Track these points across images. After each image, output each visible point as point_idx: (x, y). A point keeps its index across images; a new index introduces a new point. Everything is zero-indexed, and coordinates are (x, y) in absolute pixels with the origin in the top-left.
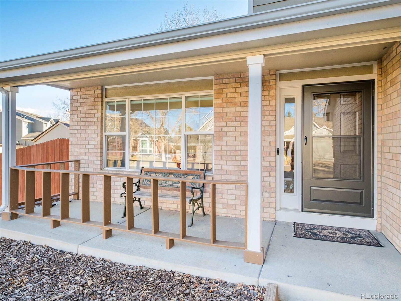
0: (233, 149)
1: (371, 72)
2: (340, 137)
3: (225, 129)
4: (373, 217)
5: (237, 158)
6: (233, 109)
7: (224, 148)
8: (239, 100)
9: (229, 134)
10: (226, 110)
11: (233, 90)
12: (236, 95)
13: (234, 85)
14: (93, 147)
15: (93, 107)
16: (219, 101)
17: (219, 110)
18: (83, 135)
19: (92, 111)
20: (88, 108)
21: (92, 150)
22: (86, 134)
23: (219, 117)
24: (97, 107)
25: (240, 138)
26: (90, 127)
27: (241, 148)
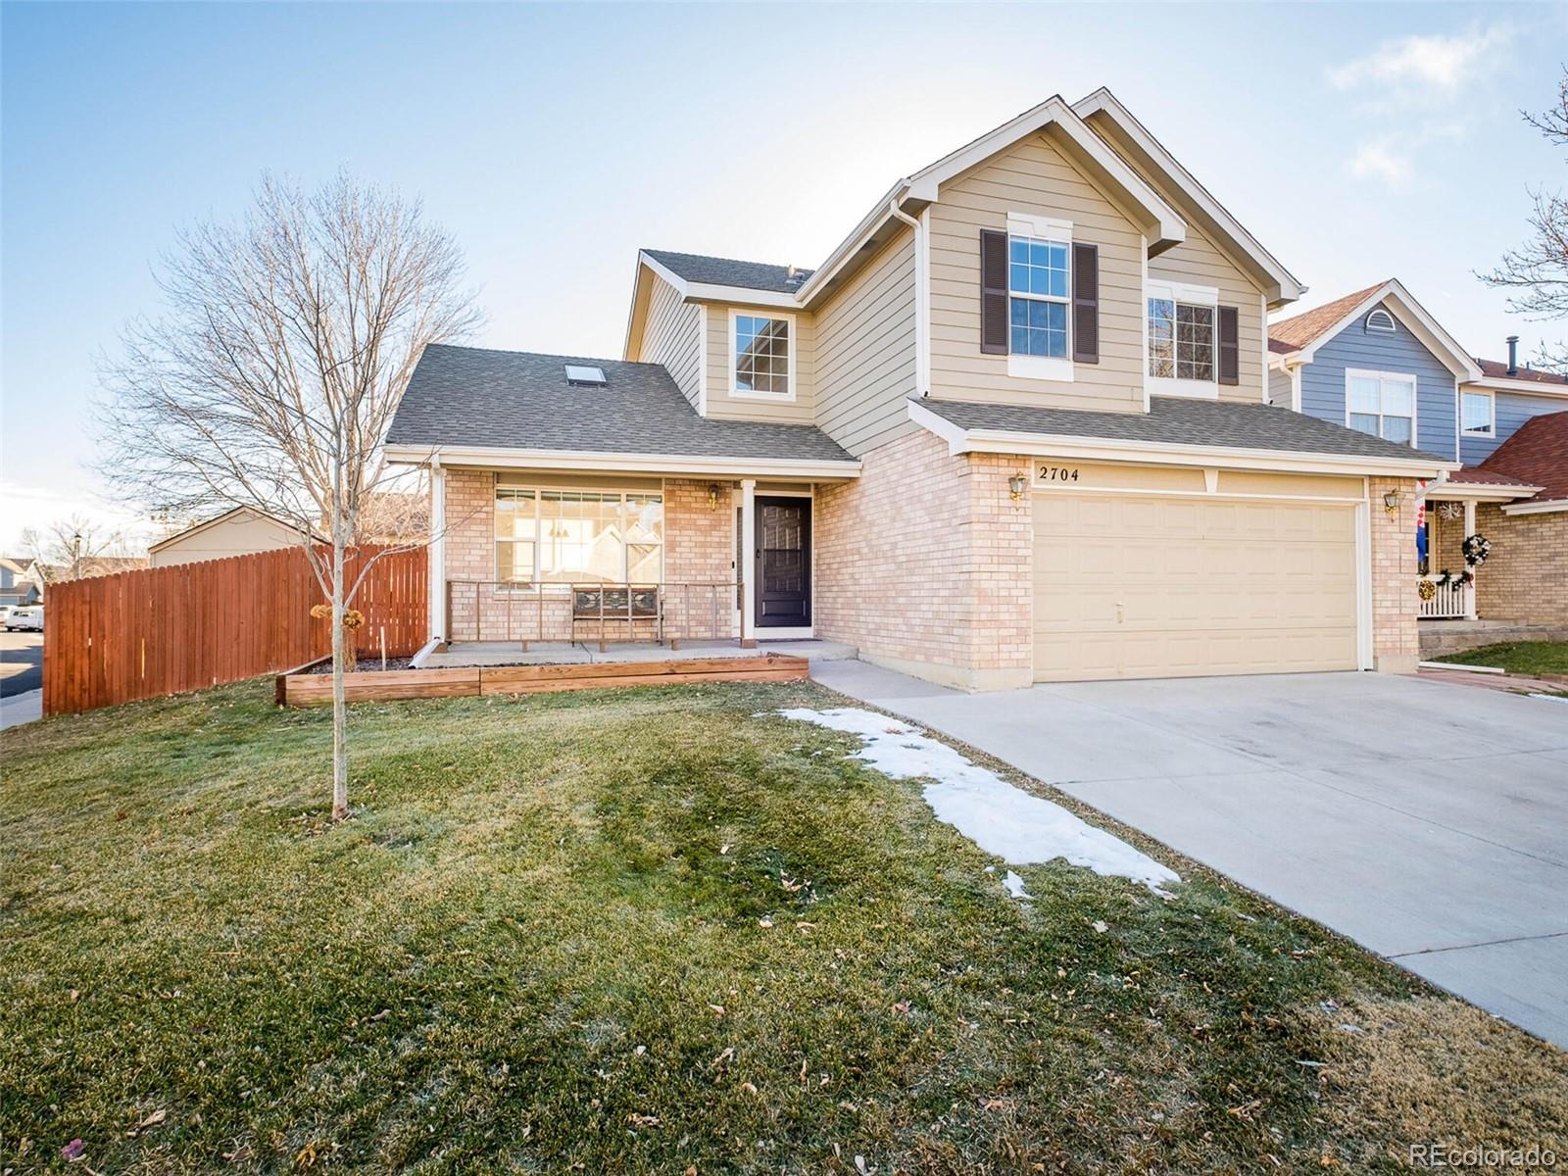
0: (688, 561)
1: (809, 491)
2: (775, 550)
3: (678, 539)
4: (810, 625)
5: (693, 572)
6: (687, 516)
7: (678, 561)
8: (694, 505)
9: (683, 544)
10: (680, 516)
11: (687, 494)
12: (690, 499)
13: (688, 488)
14: (479, 558)
15: (478, 497)
16: (672, 504)
17: (671, 515)
18: (458, 540)
19: (475, 503)
20: (467, 497)
21: (477, 564)
22: (464, 540)
23: (671, 523)
24: (485, 497)
25: (697, 550)
26: (474, 527)
27: (697, 561)
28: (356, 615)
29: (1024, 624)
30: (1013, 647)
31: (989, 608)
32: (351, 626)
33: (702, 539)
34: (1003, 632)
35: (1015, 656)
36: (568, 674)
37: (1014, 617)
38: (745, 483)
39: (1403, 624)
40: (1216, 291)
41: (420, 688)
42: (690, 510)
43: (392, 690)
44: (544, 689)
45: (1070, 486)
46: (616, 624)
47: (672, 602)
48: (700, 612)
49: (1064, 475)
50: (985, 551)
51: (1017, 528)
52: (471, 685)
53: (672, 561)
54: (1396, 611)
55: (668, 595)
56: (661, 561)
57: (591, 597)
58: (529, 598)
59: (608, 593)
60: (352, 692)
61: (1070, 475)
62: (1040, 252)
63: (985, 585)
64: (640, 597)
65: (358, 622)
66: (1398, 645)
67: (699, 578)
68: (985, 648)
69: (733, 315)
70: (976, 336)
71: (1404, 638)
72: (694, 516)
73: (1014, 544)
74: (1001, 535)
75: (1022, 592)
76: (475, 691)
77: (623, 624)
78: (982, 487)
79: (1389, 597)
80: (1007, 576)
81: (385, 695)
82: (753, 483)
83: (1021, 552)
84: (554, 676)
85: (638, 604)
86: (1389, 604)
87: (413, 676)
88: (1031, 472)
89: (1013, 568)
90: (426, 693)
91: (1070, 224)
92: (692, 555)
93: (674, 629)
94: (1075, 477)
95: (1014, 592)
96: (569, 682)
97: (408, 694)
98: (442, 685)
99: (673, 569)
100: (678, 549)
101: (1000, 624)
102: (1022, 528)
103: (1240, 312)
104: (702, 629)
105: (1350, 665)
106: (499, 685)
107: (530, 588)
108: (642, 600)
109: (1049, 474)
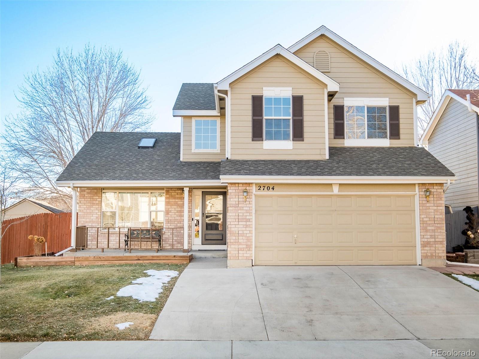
3: (170, 209)
4: (226, 244)
6: (174, 200)
7: (170, 218)
8: (177, 196)
9: (172, 211)
10: (171, 200)
11: (174, 192)
12: (175, 194)
14: (96, 218)
15: (96, 195)
16: (168, 196)
17: (167, 200)
18: (88, 211)
19: (95, 197)
20: (92, 195)
21: (95, 220)
22: (90, 211)
23: (167, 203)
24: (98, 195)
25: (177, 214)
26: (94, 207)
27: (178, 218)
28: (42, 238)
29: (249, 243)
30: (245, 252)
31: (234, 238)
32: (40, 242)
33: (180, 209)
34: (241, 246)
35: (245, 255)
36: (103, 259)
37: (245, 241)
38: (185, 189)
39: (437, 246)
40: (388, 99)
41: (56, 262)
42: (175, 198)
43: (48, 263)
44: (95, 264)
45: (271, 192)
46: (145, 243)
47: (167, 235)
48: (178, 238)
49: (268, 188)
50: (233, 217)
51: (246, 208)
52: (71, 262)
53: (167, 218)
54: (433, 240)
55: (166, 231)
56: (164, 218)
57: (135, 232)
58: (113, 232)
59: (142, 231)
60: (36, 263)
61: (271, 188)
62: (277, 101)
63: (232, 229)
64: (154, 232)
65: (43, 241)
66: (434, 254)
67: (178, 225)
68: (233, 252)
69: (194, 120)
70: (250, 135)
71: (437, 251)
72: (176, 200)
73: (245, 214)
74: (239, 211)
75: (248, 232)
76: (73, 264)
77: (148, 243)
78: (232, 194)
79: (428, 234)
80: (242, 226)
81: (46, 264)
82: (188, 189)
83: (247, 217)
84: (98, 260)
85: (154, 235)
86: (429, 237)
87: (54, 258)
88: (254, 189)
89: (245, 223)
90: (58, 264)
91: (291, 89)
92: (176, 216)
93: (168, 245)
94: (273, 189)
95: (245, 232)
96: (103, 262)
97: (53, 264)
98: (62, 261)
99: (168, 221)
100: (170, 214)
101: (240, 244)
102: (248, 208)
103: (400, 107)
104: (179, 245)
105: (413, 262)
106: (81, 262)
107: (114, 229)
108: (154, 234)
109: (262, 188)
